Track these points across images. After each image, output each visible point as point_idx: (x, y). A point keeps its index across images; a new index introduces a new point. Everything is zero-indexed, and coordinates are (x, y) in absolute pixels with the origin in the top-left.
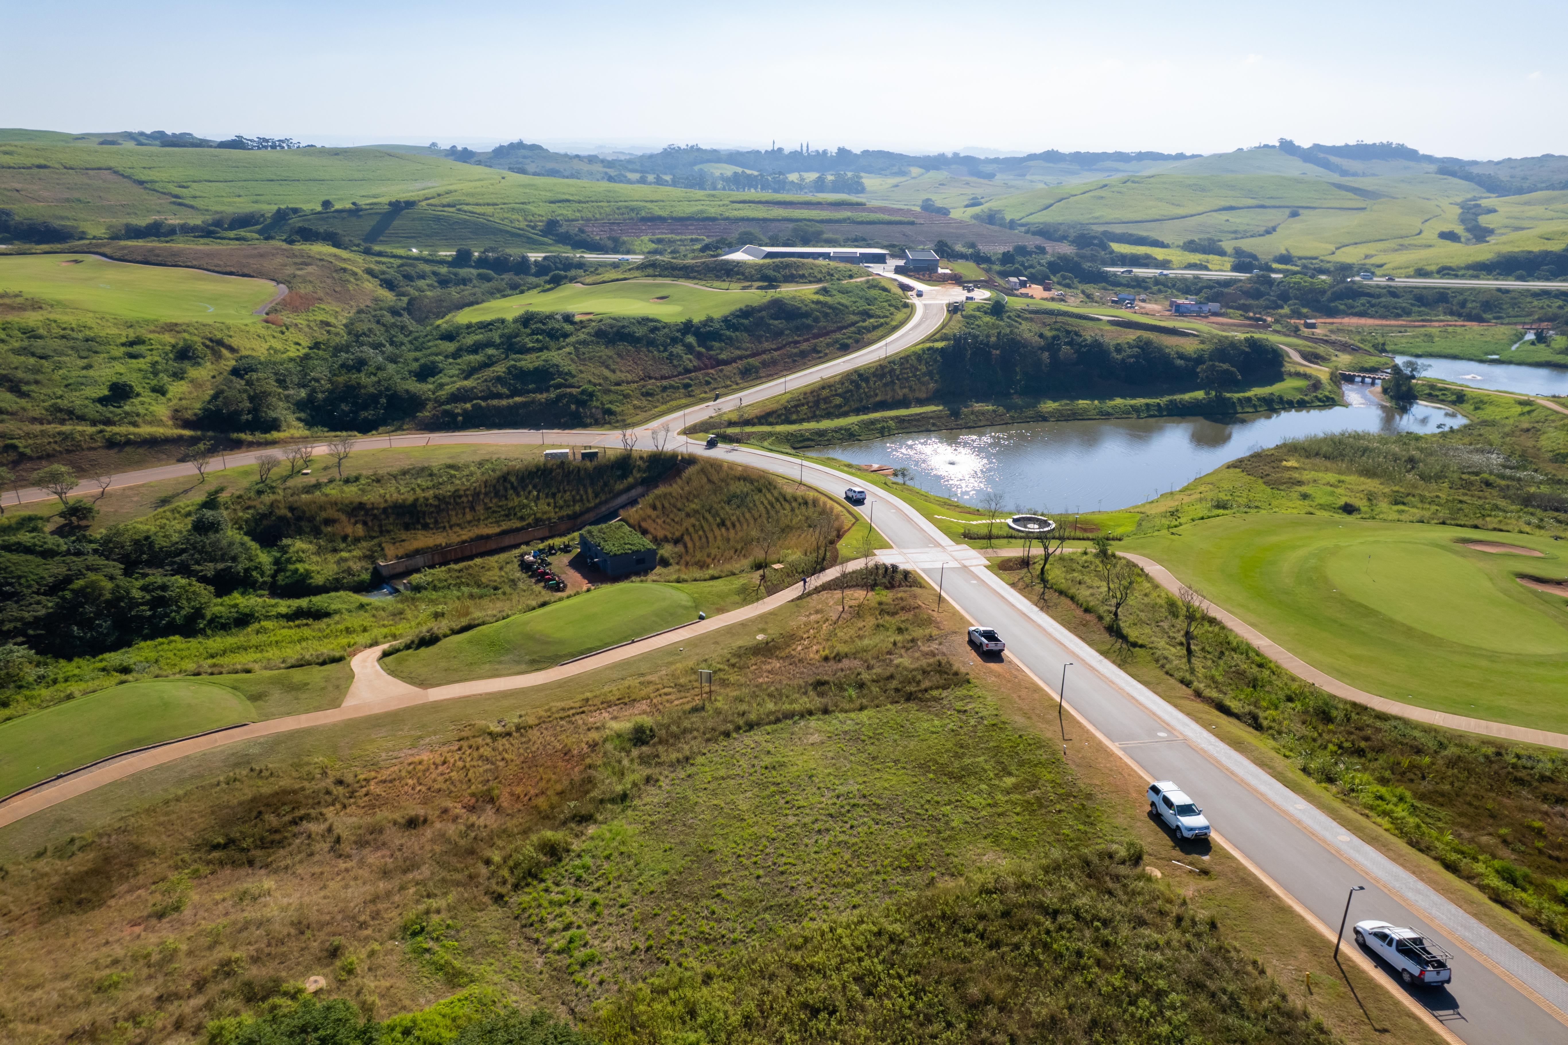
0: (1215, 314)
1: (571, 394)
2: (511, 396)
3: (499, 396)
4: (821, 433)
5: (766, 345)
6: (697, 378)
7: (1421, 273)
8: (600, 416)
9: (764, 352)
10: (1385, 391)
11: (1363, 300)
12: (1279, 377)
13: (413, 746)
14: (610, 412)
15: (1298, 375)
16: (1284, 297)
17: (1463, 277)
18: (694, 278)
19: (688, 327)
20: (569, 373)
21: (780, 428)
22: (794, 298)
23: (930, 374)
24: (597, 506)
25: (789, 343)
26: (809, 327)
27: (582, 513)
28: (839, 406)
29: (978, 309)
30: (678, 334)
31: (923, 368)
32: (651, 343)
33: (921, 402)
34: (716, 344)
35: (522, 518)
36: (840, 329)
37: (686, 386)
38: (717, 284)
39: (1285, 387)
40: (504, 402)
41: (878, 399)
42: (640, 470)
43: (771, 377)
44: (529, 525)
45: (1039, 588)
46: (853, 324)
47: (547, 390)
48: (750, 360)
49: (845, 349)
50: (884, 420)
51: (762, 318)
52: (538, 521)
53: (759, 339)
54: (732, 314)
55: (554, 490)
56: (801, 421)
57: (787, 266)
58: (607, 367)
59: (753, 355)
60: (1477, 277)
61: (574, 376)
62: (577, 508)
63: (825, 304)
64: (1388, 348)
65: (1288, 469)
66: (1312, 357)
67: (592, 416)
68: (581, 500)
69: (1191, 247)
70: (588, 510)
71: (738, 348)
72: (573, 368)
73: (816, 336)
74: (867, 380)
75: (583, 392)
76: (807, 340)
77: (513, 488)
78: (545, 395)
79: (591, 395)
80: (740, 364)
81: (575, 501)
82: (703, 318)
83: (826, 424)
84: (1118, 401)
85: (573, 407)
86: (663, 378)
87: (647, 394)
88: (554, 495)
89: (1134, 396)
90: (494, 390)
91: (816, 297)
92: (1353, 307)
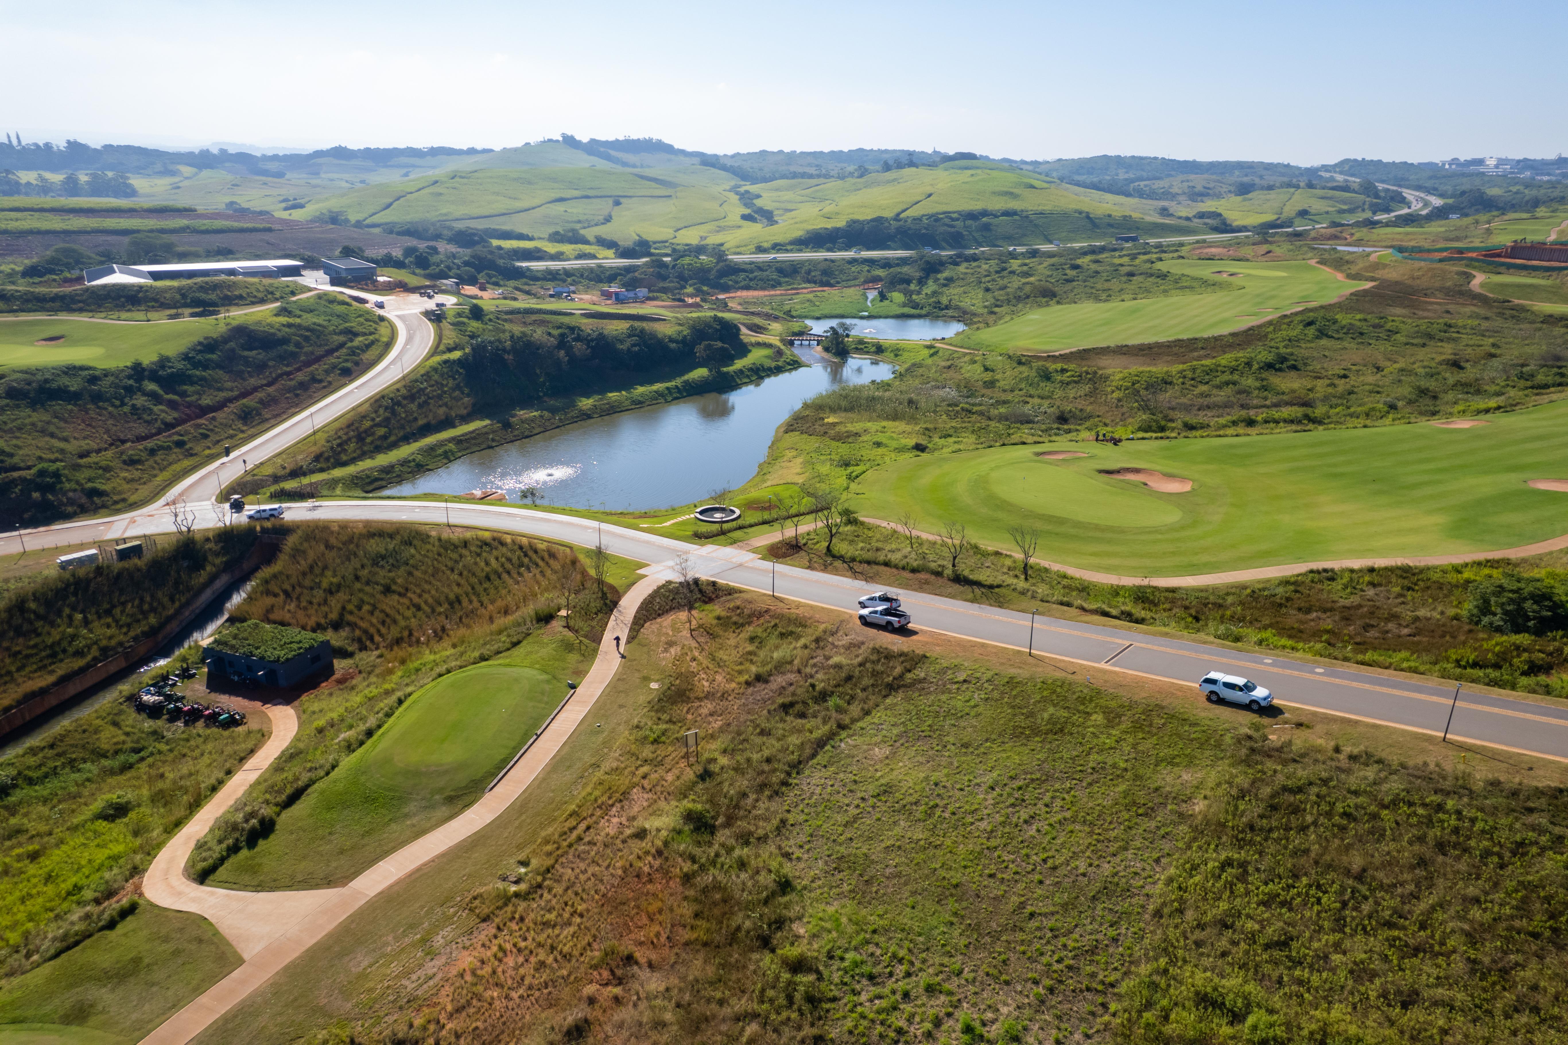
0: (649, 299)
1: (23, 480)
4: (387, 470)
5: (253, 381)
6: (187, 433)
7: (760, 250)
8: (84, 500)
9: (255, 389)
10: (826, 349)
11: (743, 275)
12: (743, 350)
13: (432, 954)
14: (95, 493)
15: (759, 345)
16: (683, 279)
17: (791, 251)
18: (81, 310)
19: (138, 371)
20: (5, 453)
21: (338, 473)
22: (259, 323)
23: (458, 387)
24: (178, 612)
25: (281, 376)
26: (294, 355)
27: (162, 625)
28: (385, 437)
29: (459, 315)
30: (131, 382)
31: (451, 383)
32: (97, 397)
33: (466, 419)
34: (190, 389)
35: (79, 653)
36: (330, 352)
37: (180, 444)
38: (124, 315)
39: (756, 356)
41: (421, 422)
42: (217, 554)
43: (280, 417)
44: (95, 659)
45: (838, 563)
46: (342, 345)
48: (245, 401)
49: (349, 373)
50: (441, 444)
51: (233, 350)
52: (105, 651)
53: (240, 375)
54: (193, 349)
55: (106, 606)
56: (353, 461)
57: (215, 287)
58: (52, 435)
59: (244, 395)
60: (800, 251)
61: (13, 456)
62: (153, 620)
63: (299, 326)
64: (794, 313)
65: (834, 425)
66: (756, 329)
67: (71, 502)
68: (153, 610)
69: (556, 238)
70: (169, 619)
71: (220, 389)
73: (308, 364)
74: (399, 404)
75: (42, 473)
76: (299, 369)
77: (39, 617)
79: (57, 475)
80: (232, 407)
81: (145, 614)
82: (155, 358)
83: (383, 460)
84: (640, 390)
85: (36, 495)
86: (140, 439)
87: (132, 462)
88: (108, 612)
89: (651, 382)
91: (283, 320)
92: (737, 282)
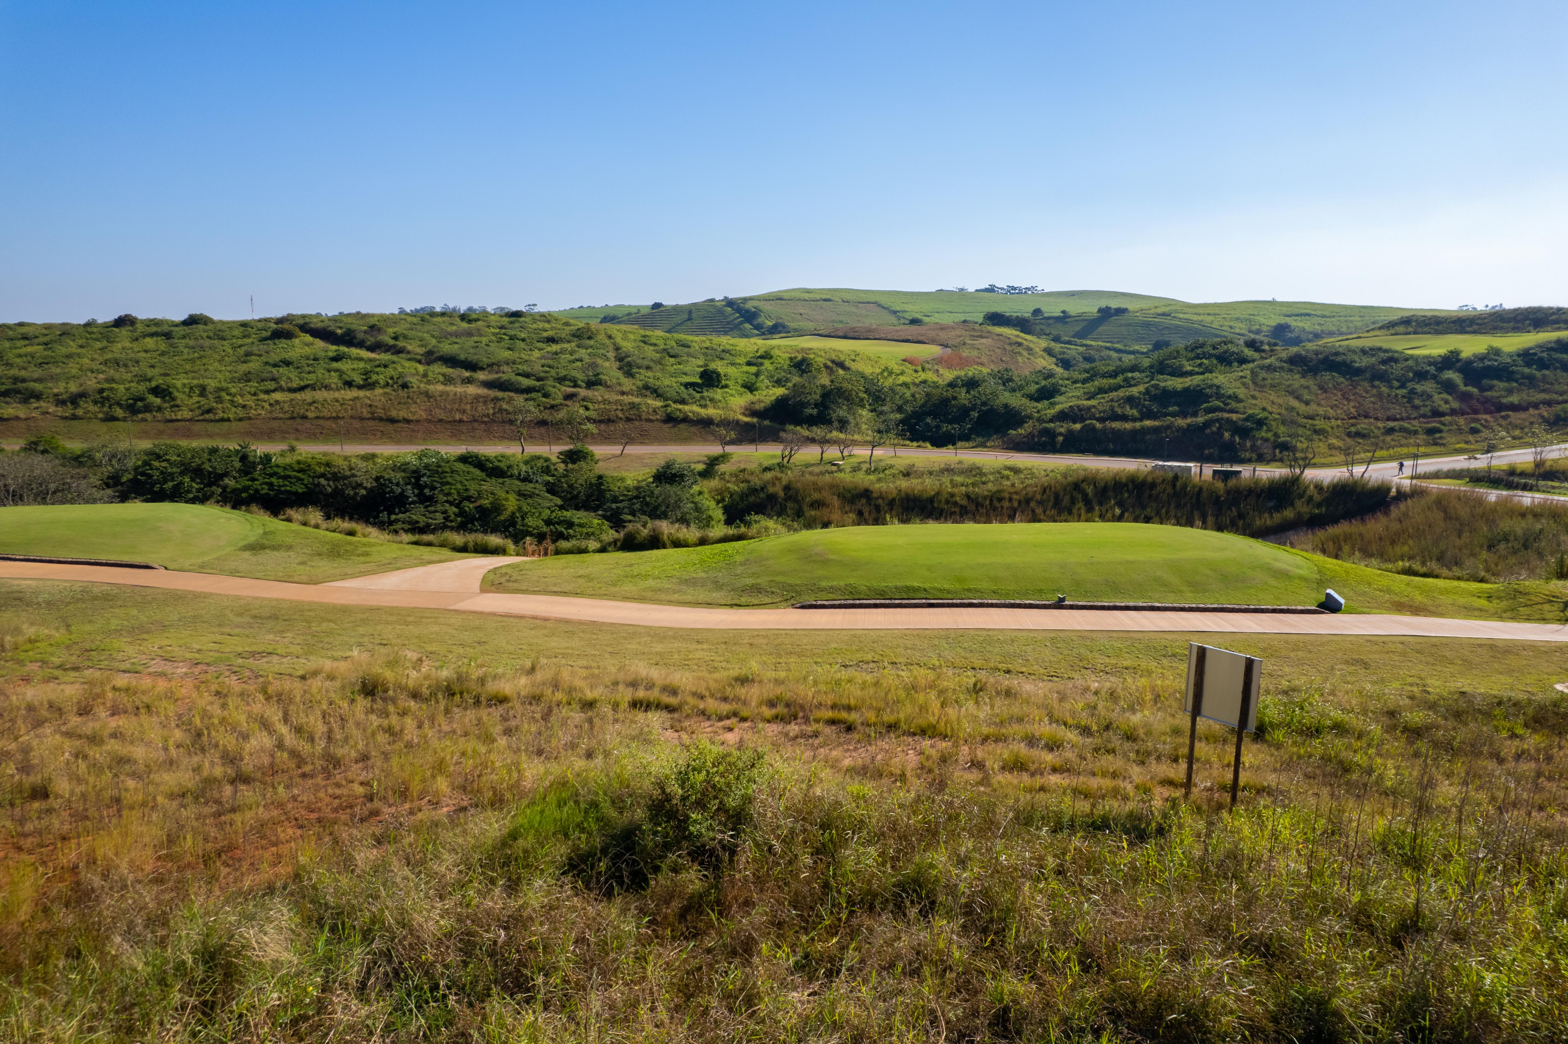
2: (1141, 420)
3: (1124, 418)
6: (1453, 423)
8: (1267, 451)
14: (1285, 447)
19: (1450, 361)
20: (1235, 398)
32: (1378, 376)
34: (1500, 384)
37: (1432, 432)
40: (1128, 426)
47: (1195, 414)
61: (1240, 401)
71: (1544, 391)
72: (1241, 392)
75: (1251, 419)
78: (1189, 420)
79: (1260, 423)
80: (1544, 411)
85: (1227, 436)
86: (1391, 418)
87: (1357, 435)
90: (1119, 411)
